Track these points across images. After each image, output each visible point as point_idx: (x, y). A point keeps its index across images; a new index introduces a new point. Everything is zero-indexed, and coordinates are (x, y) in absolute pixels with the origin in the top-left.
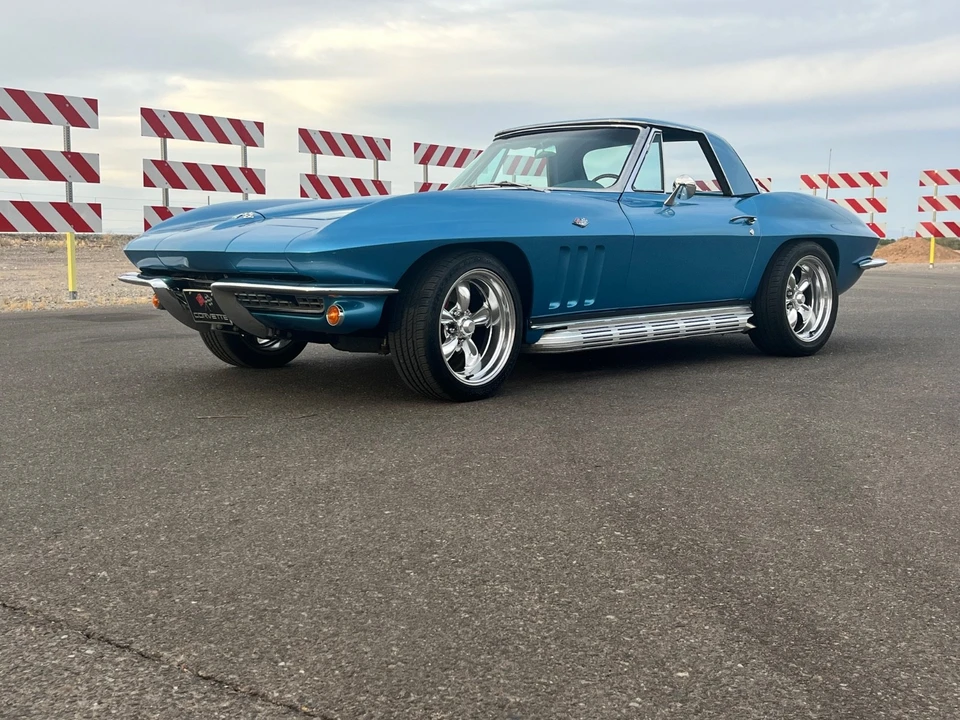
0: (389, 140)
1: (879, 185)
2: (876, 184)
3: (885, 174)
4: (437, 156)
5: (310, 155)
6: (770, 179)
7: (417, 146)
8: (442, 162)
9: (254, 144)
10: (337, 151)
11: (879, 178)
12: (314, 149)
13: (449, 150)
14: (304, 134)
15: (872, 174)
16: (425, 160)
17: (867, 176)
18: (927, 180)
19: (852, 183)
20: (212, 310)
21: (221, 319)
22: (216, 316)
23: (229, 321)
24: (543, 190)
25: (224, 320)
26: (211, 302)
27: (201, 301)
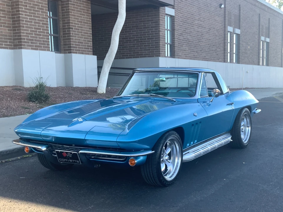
20: (71, 158)
21: (74, 162)
22: (73, 161)
23: (79, 163)
24: (172, 99)
25: (76, 162)
26: (71, 156)
27: (65, 155)
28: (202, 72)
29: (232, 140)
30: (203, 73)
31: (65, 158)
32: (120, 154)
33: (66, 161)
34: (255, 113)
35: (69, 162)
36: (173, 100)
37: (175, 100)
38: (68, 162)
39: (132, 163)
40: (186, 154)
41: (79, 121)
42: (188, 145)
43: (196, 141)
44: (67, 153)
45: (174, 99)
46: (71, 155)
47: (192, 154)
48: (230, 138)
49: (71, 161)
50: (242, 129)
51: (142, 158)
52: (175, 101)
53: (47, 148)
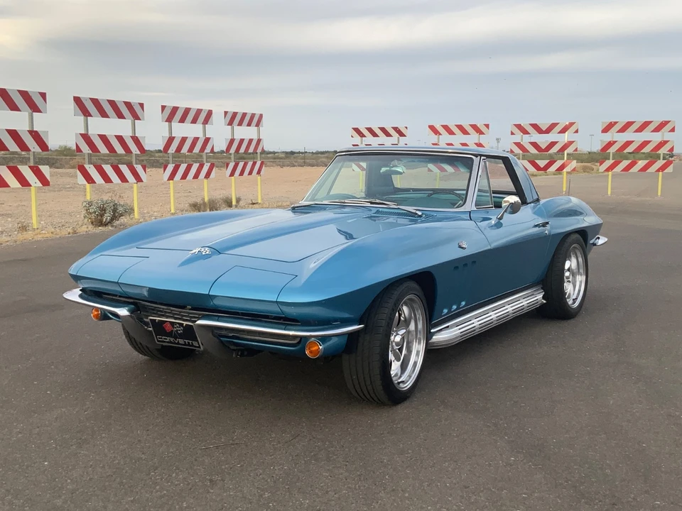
0: (143, 104)
1: (483, 134)
2: (481, 133)
3: (487, 126)
4: (179, 115)
5: (82, 118)
6: (406, 128)
7: (163, 108)
8: (182, 120)
9: (39, 111)
10: (104, 114)
11: (483, 129)
12: (86, 113)
13: (187, 111)
14: (77, 100)
15: (478, 125)
16: (169, 120)
17: (474, 127)
18: (516, 130)
19: (465, 132)
20: (181, 336)
21: (189, 344)
22: (185, 342)
23: (199, 347)
24: (414, 211)
25: (192, 345)
26: (180, 330)
27: (168, 328)
28: (481, 155)
29: (545, 302)
30: (482, 158)
31: (170, 334)
32: (285, 329)
33: (170, 342)
34: (594, 244)
35: (178, 343)
36: (416, 214)
37: (420, 213)
38: (175, 343)
39: (311, 352)
40: (441, 330)
41: (204, 253)
42: (445, 311)
43: (463, 303)
44: (172, 323)
45: (417, 212)
46: (182, 328)
47: (455, 331)
48: (540, 296)
49: (181, 341)
50: (568, 278)
51: (334, 340)
52: (420, 216)
53: (131, 311)
